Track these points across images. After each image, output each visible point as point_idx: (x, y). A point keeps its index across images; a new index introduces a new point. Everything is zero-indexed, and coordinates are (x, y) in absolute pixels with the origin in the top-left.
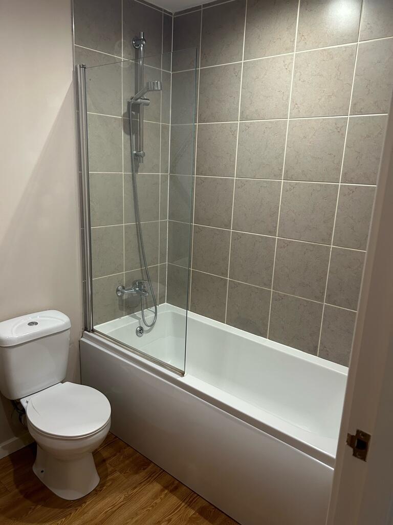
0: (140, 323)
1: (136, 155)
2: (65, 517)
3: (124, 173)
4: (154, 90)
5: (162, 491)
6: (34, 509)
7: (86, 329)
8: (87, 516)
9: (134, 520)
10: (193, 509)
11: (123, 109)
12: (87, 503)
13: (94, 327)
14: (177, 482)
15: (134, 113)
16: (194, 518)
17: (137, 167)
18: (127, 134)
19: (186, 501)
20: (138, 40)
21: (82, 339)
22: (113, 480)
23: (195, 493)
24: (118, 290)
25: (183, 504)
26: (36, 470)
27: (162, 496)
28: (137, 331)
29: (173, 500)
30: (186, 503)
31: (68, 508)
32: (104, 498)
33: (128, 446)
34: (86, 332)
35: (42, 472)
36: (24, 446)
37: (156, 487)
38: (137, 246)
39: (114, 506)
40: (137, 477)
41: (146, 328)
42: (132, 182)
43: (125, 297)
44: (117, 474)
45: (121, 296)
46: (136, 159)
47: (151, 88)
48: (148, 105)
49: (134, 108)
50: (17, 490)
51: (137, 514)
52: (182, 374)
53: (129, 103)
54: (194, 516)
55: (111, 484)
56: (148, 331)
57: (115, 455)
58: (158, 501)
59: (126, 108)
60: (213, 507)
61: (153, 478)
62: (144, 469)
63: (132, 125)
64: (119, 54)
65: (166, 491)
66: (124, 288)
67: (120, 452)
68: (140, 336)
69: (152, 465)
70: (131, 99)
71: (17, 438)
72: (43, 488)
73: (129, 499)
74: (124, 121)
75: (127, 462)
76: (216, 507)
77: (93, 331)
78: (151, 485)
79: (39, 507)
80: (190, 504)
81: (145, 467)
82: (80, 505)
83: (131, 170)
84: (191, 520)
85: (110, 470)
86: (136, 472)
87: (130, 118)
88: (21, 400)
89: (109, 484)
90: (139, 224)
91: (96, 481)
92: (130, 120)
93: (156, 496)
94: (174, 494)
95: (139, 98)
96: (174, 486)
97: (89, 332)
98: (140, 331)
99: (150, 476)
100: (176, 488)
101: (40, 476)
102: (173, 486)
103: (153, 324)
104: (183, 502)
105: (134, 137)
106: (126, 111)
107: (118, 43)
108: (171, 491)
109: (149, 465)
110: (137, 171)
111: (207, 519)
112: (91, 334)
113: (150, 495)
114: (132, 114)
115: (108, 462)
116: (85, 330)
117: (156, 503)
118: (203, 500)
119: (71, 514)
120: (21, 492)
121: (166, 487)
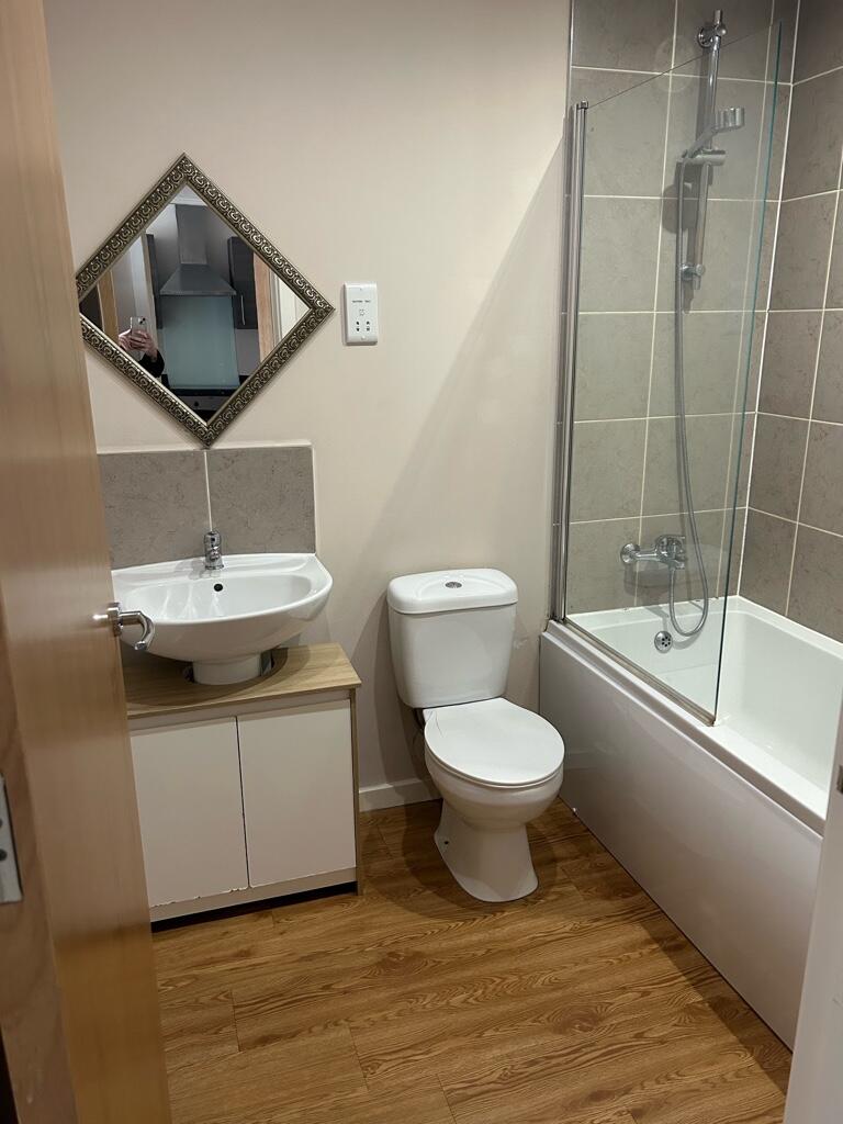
0: (665, 624)
1: (687, 273)
2: (465, 921)
3: (657, 311)
4: (725, 129)
5: (648, 942)
6: (420, 893)
7: (553, 616)
8: (499, 933)
9: (579, 968)
10: (701, 993)
11: (666, 180)
12: (506, 914)
13: (567, 616)
14: (683, 939)
15: (689, 185)
16: (697, 1009)
17: (689, 297)
18: (671, 231)
19: (691, 976)
20: (708, 29)
21: (545, 634)
22: (562, 895)
23: (715, 970)
24: (624, 552)
25: (683, 978)
26: (438, 838)
27: (644, 951)
28: (657, 640)
29: (665, 964)
30: (688, 980)
31: (473, 909)
32: (537, 916)
33: (607, 850)
34: (552, 621)
35: (446, 843)
36: (430, 798)
37: (638, 933)
38: (675, 466)
39: (550, 933)
40: (607, 905)
41: (676, 637)
42: (673, 330)
43: (638, 568)
44: (572, 888)
45: (629, 564)
46: (686, 282)
47: (719, 125)
48: (720, 163)
49: (690, 174)
50: (403, 859)
51: (586, 961)
52: (711, 721)
53: (679, 165)
54: (700, 1006)
55: (556, 900)
56: (684, 645)
57: (576, 858)
58: (635, 955)
59: (673, 177)
60: (745, 1006)
61: (636, 917)
62: (624, 897)
63: (683, 212)
64: (665, 66)
65: (655, 946)
66: (637, 549)
67: (587, 855)
68: (665, 652)
69: (643, 895)
70: (684, 156)
71: (419, 781)
72: (445, 868)
73: (578, 933)
74: (667, 206)
75: (596, 875)
76: (752, 1009)
77: (565, 621)
78: (629, 927)
79: (429, 892)
80: (696, 984)
81: (627, 894)
82: (494, 913)
83: (673, 307)
84: (690, 1010)
85: (559, 878)
86: (608, 897)
87: (678, 196)
88: (424, 711)
89: (550, 898)
90: (683, 419)
91: (529, 885)
92: (678, 201)
93: (632, 947)
94: (670, 957)
95: (698, 152)
96: (675, 942)
97: (558, 621)
98: (665, 641)
99: (632, 912)
100: (678, 948)
101: (442, 849)
102: (673, 943)
103: (695, 633)
104: (684, 975)
105: (685, 236)
106: (671, 183)
107: (664, 44)
108: (667, 950)
109: (634, 892)
110: (687, 308)
111: (723, 1021)
112: (560, 627)
113: (621, 939)
114: (685, 187)
115: (559, 864)
116: (552, 618)
117: (628, 957)
118: (728, 987)
119: (474, 919)
120: (409, 863)
121: (657, 940)
